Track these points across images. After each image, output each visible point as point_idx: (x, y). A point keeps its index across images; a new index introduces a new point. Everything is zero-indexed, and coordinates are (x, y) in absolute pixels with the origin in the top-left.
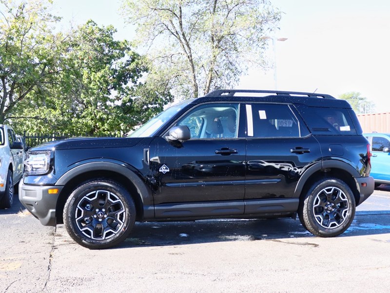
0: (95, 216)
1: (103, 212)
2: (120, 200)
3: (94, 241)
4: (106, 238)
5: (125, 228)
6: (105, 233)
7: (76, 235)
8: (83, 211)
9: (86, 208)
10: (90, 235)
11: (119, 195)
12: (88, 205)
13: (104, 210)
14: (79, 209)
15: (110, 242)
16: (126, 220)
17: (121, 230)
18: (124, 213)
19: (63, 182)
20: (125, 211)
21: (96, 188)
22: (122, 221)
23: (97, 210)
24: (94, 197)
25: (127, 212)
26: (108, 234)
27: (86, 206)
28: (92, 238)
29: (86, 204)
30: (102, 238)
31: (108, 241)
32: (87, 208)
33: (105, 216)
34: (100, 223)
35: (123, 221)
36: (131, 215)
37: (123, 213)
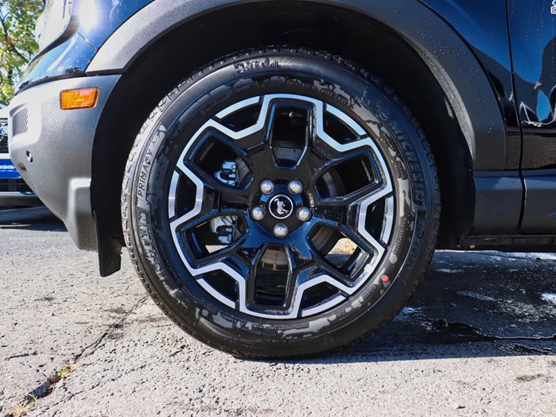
0: (257, 214)
1: (293, 195)
2: (368, 141)
3: (249, 325)
4: (306, 313)
5: (391, 272)
6: (301, 289)
7: (172, 292)
8: (200, 185)
9: (218, 175)
10: (234, 296)
11: (364, 114)
12: (228, 165)
13: (295, 187)
14: (183, 177)
15: (323, 329)
16: (398, 234)
17: (376, 281)
18: (390, 201)
19: (119, 58)
20: (393, 193)
21: (261, 82)
22: (377, 236)
23: (267, 187)
24: (253, 121)
25: (401, 197)
26: (313, 297)
27: (219, 168)
28: (243, 309)
29: (222, 163)
30: (285, 311)
31: (315, 325)
32: (224, 176)
33: (303, 214)
34: (277, 244)
35: (385, 238)
36: (421, 214)
37: (381, 202)
